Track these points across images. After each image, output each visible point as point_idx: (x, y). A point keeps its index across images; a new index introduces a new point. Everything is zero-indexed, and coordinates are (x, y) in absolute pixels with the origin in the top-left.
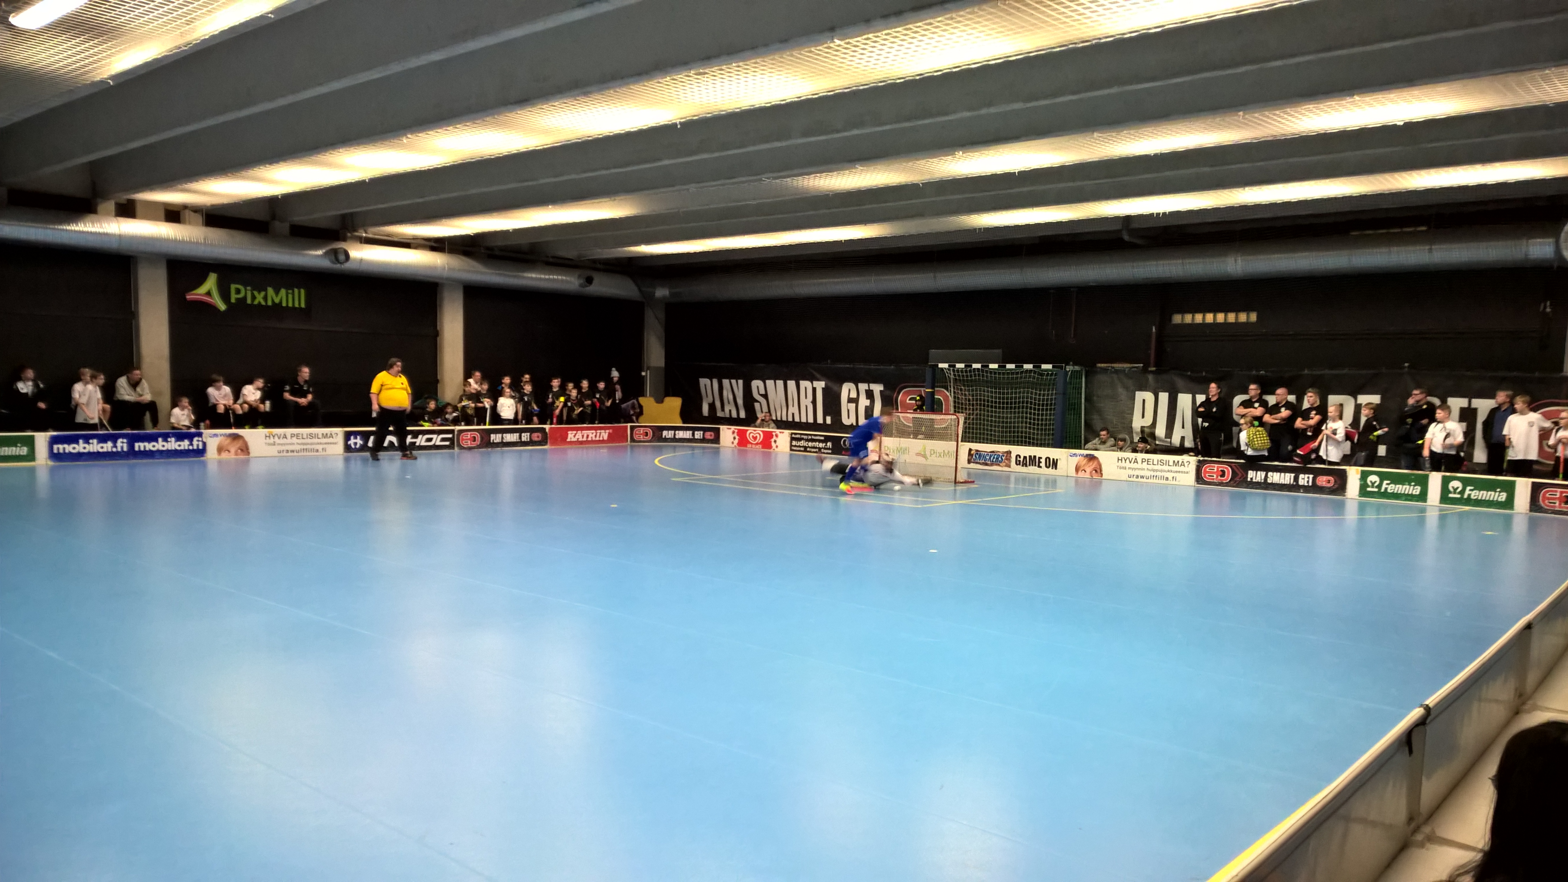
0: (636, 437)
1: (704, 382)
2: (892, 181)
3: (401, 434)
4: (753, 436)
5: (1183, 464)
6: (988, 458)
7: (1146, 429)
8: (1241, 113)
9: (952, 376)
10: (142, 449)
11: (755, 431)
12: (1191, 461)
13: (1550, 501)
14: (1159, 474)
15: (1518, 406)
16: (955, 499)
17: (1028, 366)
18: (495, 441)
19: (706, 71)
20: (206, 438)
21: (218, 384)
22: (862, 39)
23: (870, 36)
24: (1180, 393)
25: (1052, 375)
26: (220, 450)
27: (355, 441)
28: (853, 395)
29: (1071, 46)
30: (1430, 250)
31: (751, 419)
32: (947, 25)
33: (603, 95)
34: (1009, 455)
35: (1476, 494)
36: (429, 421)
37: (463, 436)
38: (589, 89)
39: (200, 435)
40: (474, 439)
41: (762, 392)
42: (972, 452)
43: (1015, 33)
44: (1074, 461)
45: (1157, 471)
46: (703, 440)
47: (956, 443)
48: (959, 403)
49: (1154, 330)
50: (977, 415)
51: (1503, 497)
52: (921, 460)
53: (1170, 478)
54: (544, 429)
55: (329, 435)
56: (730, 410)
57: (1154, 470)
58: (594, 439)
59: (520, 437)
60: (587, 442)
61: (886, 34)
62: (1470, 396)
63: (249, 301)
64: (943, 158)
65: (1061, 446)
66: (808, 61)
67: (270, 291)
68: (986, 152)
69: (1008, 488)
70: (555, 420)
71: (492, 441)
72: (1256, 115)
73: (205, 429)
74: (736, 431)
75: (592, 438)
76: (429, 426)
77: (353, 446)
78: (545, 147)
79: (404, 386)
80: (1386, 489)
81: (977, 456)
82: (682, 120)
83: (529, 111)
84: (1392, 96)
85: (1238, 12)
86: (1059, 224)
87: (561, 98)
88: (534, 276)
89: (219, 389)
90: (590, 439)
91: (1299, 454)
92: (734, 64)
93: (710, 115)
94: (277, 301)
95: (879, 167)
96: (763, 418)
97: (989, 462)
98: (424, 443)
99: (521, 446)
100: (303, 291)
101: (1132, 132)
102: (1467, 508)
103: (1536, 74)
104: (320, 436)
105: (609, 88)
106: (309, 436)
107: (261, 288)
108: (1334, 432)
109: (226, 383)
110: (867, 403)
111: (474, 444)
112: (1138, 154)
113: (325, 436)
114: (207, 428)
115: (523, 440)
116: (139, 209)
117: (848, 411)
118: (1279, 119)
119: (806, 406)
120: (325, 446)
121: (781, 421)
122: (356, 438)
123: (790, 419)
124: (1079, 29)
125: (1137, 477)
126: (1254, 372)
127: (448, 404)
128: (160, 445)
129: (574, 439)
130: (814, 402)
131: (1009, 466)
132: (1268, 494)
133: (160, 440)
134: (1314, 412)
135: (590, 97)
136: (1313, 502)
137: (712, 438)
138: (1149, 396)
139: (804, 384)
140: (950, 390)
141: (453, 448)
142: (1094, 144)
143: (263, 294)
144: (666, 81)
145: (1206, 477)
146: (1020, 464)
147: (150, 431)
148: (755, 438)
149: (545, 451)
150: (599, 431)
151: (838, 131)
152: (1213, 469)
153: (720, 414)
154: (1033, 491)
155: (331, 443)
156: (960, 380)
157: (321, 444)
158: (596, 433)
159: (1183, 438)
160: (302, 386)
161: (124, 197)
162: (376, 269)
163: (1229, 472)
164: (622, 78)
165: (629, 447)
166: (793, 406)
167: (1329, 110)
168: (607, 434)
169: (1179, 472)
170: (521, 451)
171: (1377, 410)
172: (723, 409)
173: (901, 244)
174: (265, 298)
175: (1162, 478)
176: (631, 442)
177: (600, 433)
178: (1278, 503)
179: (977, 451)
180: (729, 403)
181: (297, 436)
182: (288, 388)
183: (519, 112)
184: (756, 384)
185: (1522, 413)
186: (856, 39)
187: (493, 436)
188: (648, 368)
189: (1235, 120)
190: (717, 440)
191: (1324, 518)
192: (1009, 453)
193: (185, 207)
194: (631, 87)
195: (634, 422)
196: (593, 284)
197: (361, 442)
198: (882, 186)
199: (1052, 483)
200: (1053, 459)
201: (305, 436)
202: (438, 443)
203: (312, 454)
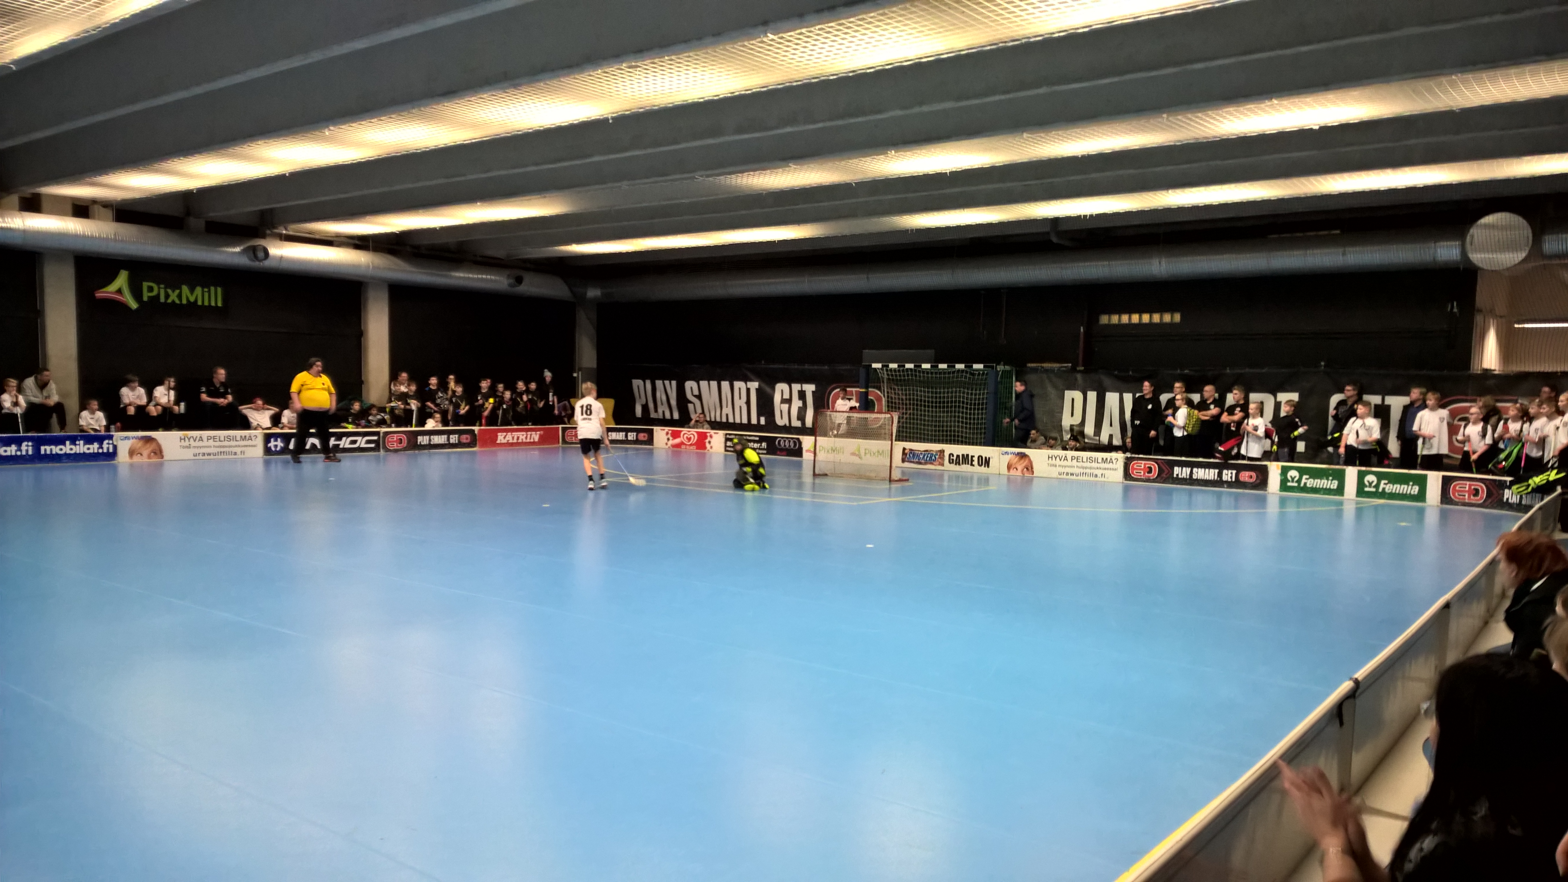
0: (568, 439)
1: (637, 383)
2: (825, 181)
3: (324, 437)
4: (687, 437)
5: (1111, 461)
6: (921, 456)
7: (1075, 427)
8: (1165, 116)
9: (886, 376)
10: (48, 452)
11: (689, 431)
12: (1119, 457)
13: (1460, 493)
14: (1088, 471)
15: (1430, 402)
16: (890, 496)
17: (960, 366)
18: (422, 443)
19: (638, 64)
20: (117, 441)
21: (133, 385)
22: (796, 34)
23: (804, 30)
24: (1109, 391)
25: (983, 374)
26: (132, 453)
27: (276, 443)
28: (786, 396)
29: (1001, 45)
30: (1344, 254)
31: (684, 420)
32: (879, 21)
33: (532, 87)
34: (942, 454)
35: (1390, 488)
36: (353, 423)
37: (388, 438)
38: (517, 81)
39: (111, 437)
40: (400, 441)
41: (696, 392)
42: (906, 451)
43: (947, 31)
44: (1006, 459)
45: (1086, 468)
46: (637, 442)
47: (890, 442)
48: (892, 403)
49: (1082, 330)
50: (910, 414)
51: (1415, 490)
52: (855, 460)
53: (1099, 475)
54: (473, 431)
55: (247, 438)
56: (663, 411)
57: (1083, 468)
58: (524, 440)
59: (448, 439)
60: (518, 444)
61: (819, 29)
62: (1384, 393)
63: (162, 300)
64: (875, 157)
65: (993, 444)
66: (741, 56)
67: (185, 289)
68: (919, 152)
69: (941, 486)
70: (483, 421)
71: (419, 443)
72: (1180, 117)
73: (116, 432)
74: (670, 432)
75: (522, 440)
76: (352, 428)
77: (273, 449)
78: (474, 141)
79: (326, 386)
80: (1305, 484)
81: (911, 455)
82: (614, 115)
83: (457, 103)
84: (1308, 100)
85: (1161, 13)
86: (990, 226)
87: (490, 90)
88: (462, 275)
89: (133, 389)
90: (520, 441)
91: (1220, 450)
92: (666, 58)
93: (642, 110)
94: (192, 299)
95: (812, 166)
96: (698, 419)
97: (923, 461)
98: (347, 446)
99: (449, 448)
100: (219, 290)
101: (1060, 133)
102: (1382, 501)
103: (1444, 80)
104: (238, 438)
105: (539, 81)
106: (226, 439)
107: (176, 286)
108: (1256, 429)
109: (141, 385)
110: (800, 404)
111: (400, 446)
112: (1065, 155)
113: (244, 438)
114: (117, 430)
115: (451, 442)
116: (45, 204)
117: (781, 411)
118: (1201, 122)
119: (740, 407)
120: (243, 449)
121: (715, 422)
122: (276, 440)
123: (724, 420)
124: (1009, 28)
125: (1067, 474)
126: (1179, 371)
127: (373, 406)
128: (67, 448)
129: (505, 441)
130: (748, 403)
131: (943, 465)
132: (1194, 489)
133: (68, 443)
134: (1239, 409)
135: (519, 90)
136: (1237, 497)
137: (646, 439)
138: (1077, 395)
139: (738, 384)
140: (884, 391)
141: (379, 451)
142: (1023, 145)
143: (177, 291)
144: (598, 74)
145: (1133, 473)
146: (953, 462)
147: (57, 433)
148: (689, 439)
149: (474, 453)
150: (529, 433)
151: (772, 129)
152: (1140, 466)
153: (653, 415)
154: (967, 488)
155: (250, 446)
156: (893, 379)
157: (239, 446)
158: (527, 435)
159: (1111, 436)
160: (218, 389)
161: (29, 191)
162: (296, 267)
163: (1155, 468)
164: (553, 70)
165: (560, 449)
166: (727, 407)
167: (1249, 113)
168: (538, 436)
169: (1108, 469)
170: (449, 453)
171: (1298, 408)
172: (656, 411)
173: (835, 245)
174: (180, 296)
175: (1091, 475)
176: (563, 444)
177: (531, 435)
178: (1204, 499)
179: (911, 450)
180: (662, 404)
181: (214, 438)
182: (204, 389)
183: (446, 104)
184: (690, 385)
185: (1433, 409)
186: (790, 34)
187: (420, 439)
188: (580, 369)
189: (1159, 122)
190: (650, 441)
191: (1247, 512)
192: (942, 452)
193: (94, 201)
194: (562, 80)
195: (565, 424)
196: (523, 283)
197: (282, 445)
198: (815, 185)
199: (985, 481)
200: (986, 458)
201: (222, 439)
202: (363, 445)
203: (231, 457)
